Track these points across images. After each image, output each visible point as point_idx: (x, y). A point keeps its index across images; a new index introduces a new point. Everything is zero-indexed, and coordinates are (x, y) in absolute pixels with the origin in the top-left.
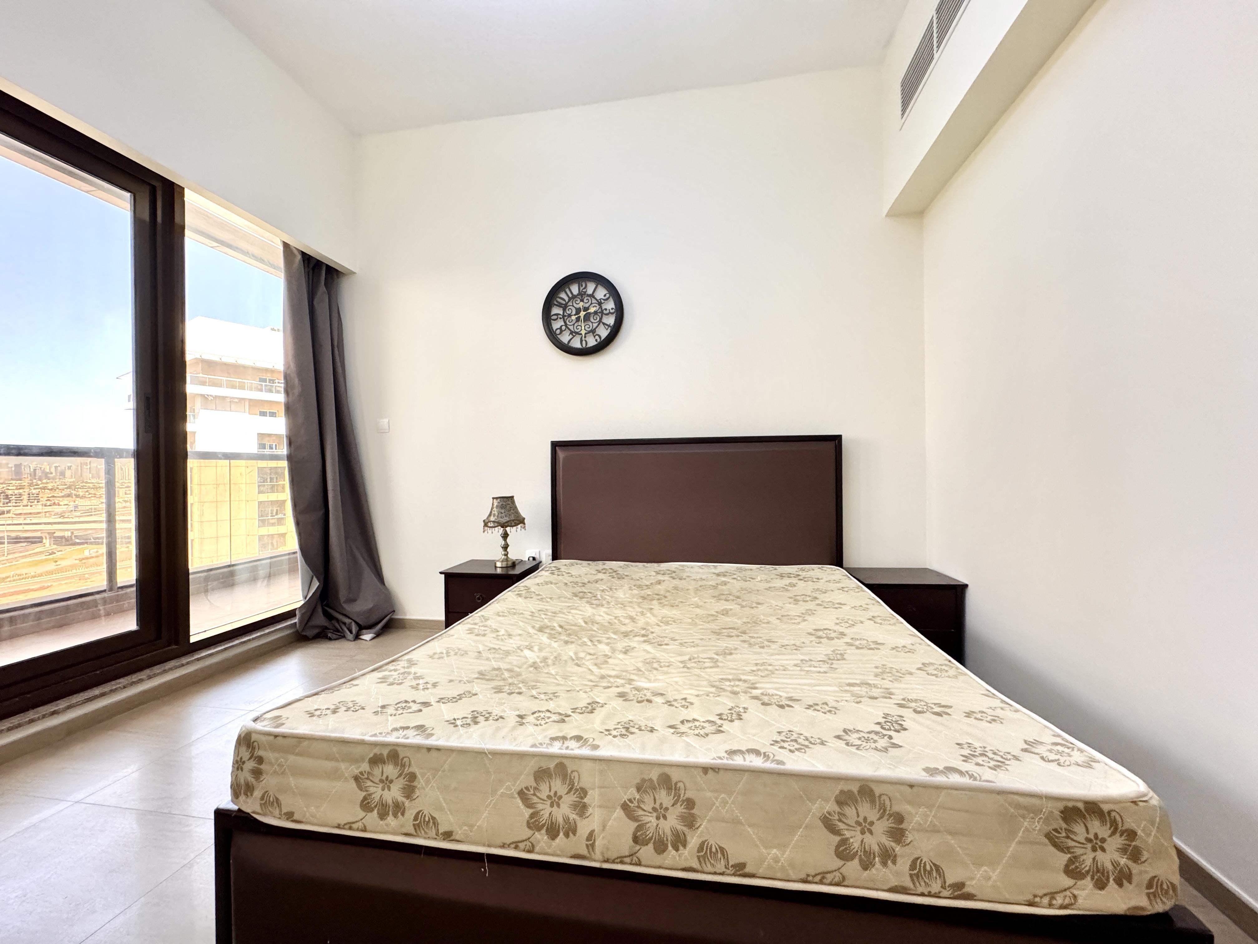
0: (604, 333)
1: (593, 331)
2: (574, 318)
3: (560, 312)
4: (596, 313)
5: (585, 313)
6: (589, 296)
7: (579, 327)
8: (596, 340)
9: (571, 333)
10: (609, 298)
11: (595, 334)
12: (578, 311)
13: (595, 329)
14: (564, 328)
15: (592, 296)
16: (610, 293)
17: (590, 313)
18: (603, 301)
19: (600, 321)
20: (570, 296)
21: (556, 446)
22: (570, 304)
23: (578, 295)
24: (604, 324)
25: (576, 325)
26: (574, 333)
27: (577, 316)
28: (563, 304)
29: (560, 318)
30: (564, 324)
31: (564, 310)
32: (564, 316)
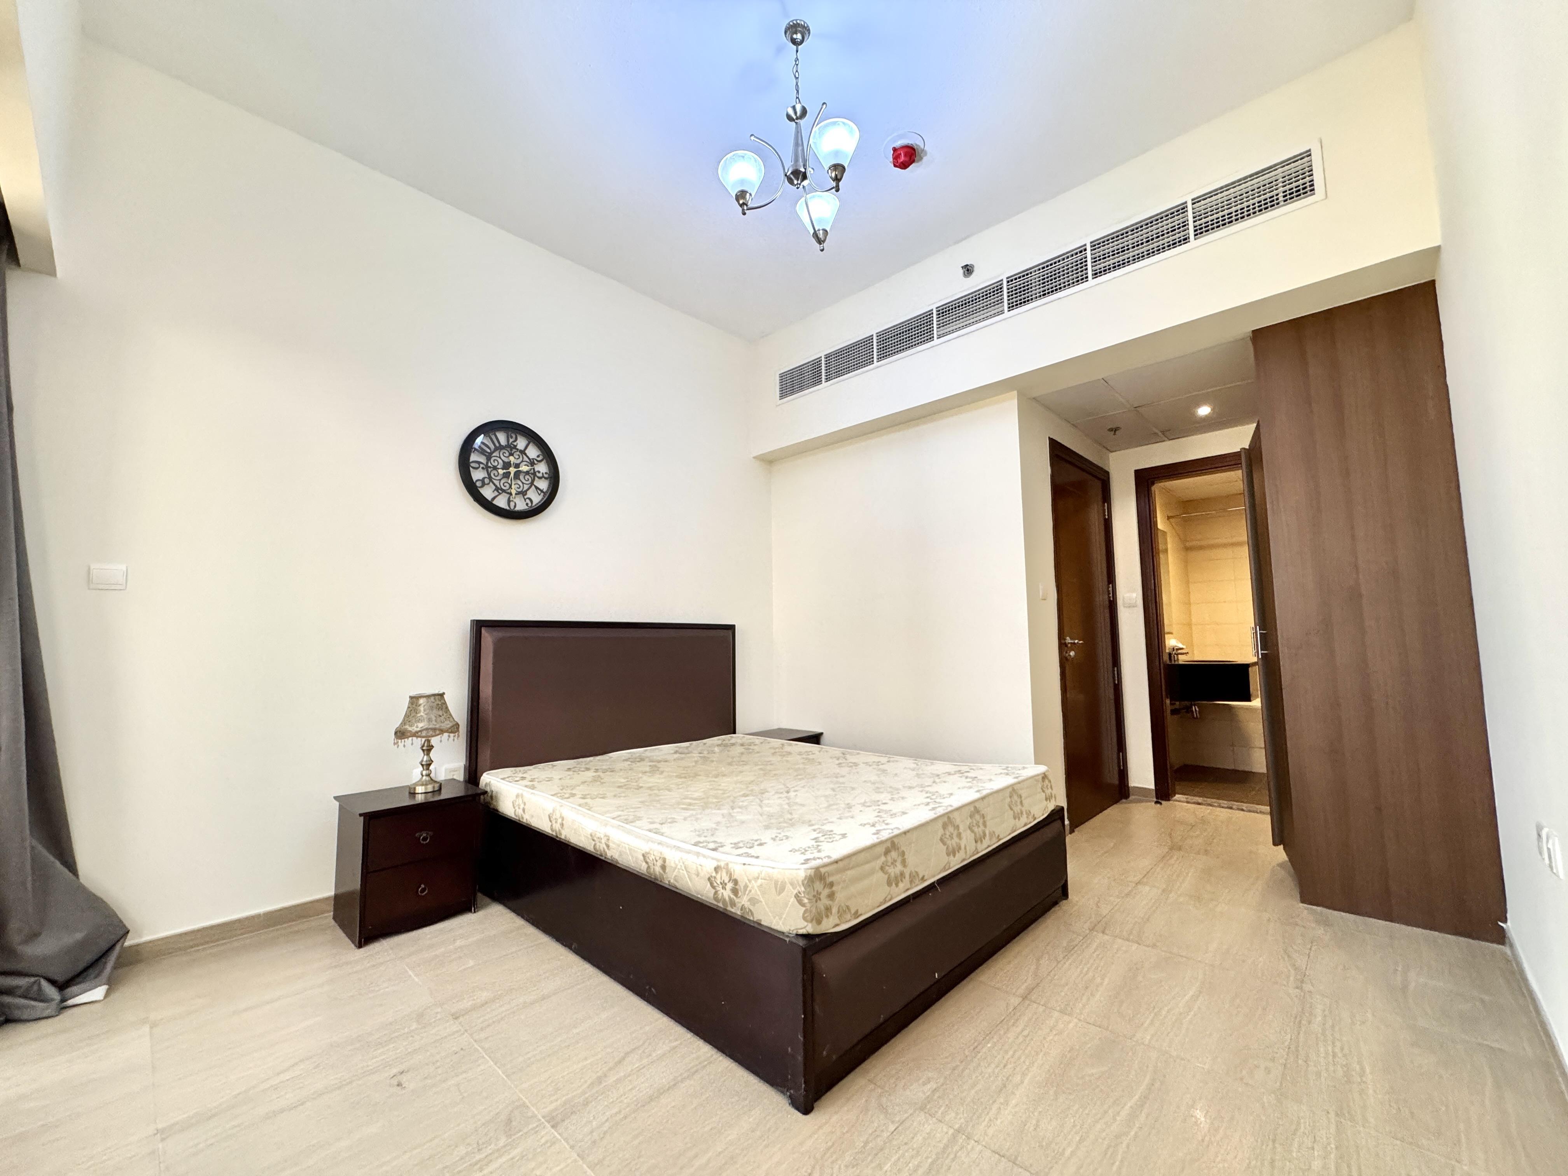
0: (536, 497)
1: (523, 493)
2: (501, 472)
3: (483, 459)
4: (527, 473)
5: (516, 470)
6: (519, 451)
7: (505, 484)
8: (527, 504)
9: (497, 489)
10: (542, 460)
11: (526, 497)
12: (507, 465)
13: (526, 491)
14: (487, 481)
15: (523, 452)
16: (543, 454)
17: (520, 472)
18: (536, 462)
19: (532, 484)
20: (497, 445)
21: (479, 626)
22: (496, 454)
23: (506, 446)
24: (537, 488)
25: (502, 481)
26: (500, 490)
27: (505, 471)
28: (487, 452)
29: (482, 468)
30: (487, 476)
31: (488, 459)
32: (487, 466)
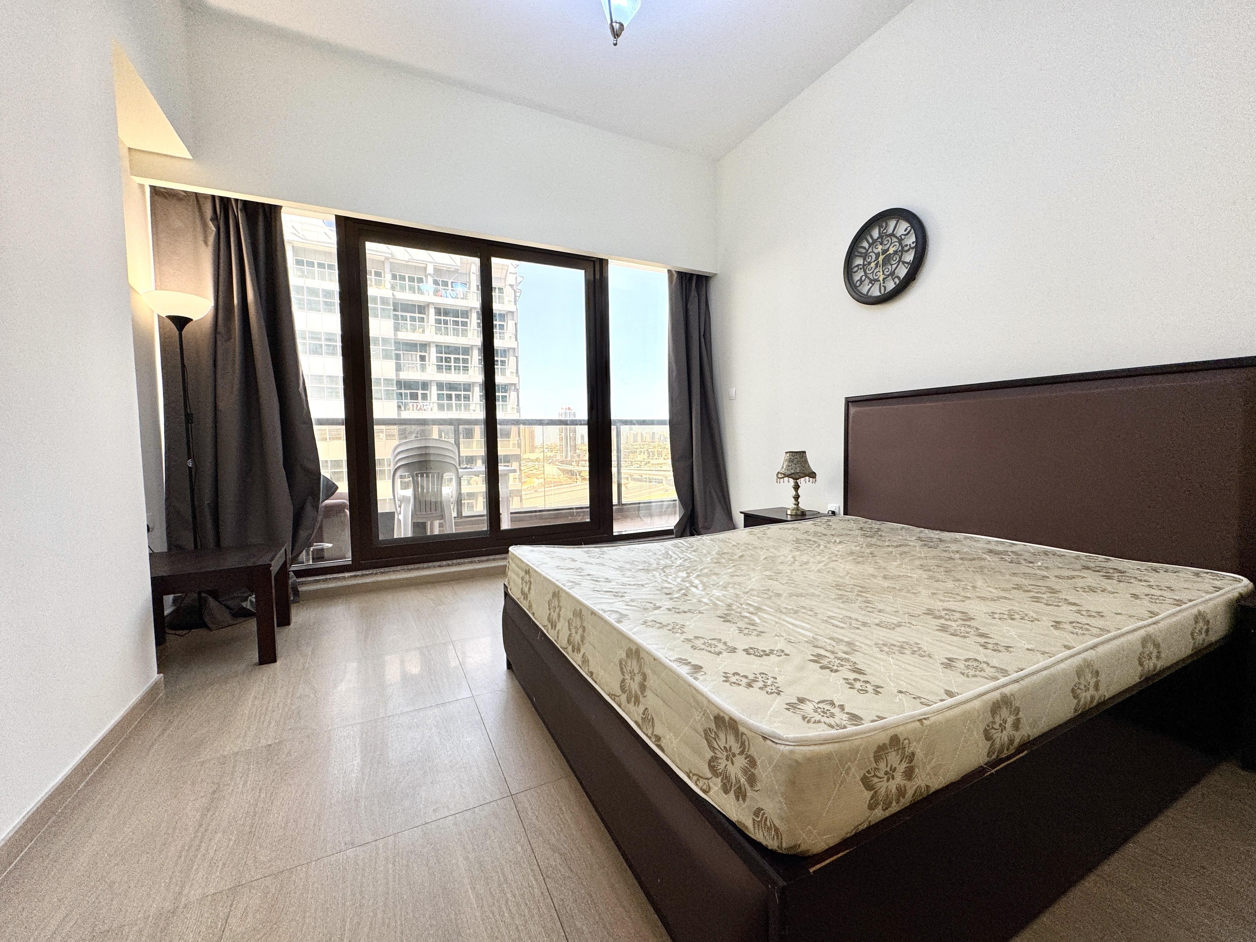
0: (902, 272)
1: (892, 274)
2: (873, 265)
3: (861, 262)
4: (896, 252)
5: (884, 256)
6: (890, 235)
7: (877, 274)
8: (895, 283)
9: (871, 281)
10: (910, 231)
11: (894, 277)
12: (878, 255)
13: (894, 272)
14: (864, 278)
15: (892, 234)
16: (911, 225)
17: (889, 255)
18: (903, 237)
19: (900, 260)
20: (871, 241)
21: (849, 401)
22: (870, 250)
23: (878, 238)
24: (903, 262)
25: (875, 272)
26: (873, 281)
27: (876, 262)
28: (864, 253)
29: (861, 269)
30: (864, 274)
31: (864, 259)
32: (864, 265)
